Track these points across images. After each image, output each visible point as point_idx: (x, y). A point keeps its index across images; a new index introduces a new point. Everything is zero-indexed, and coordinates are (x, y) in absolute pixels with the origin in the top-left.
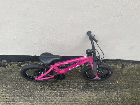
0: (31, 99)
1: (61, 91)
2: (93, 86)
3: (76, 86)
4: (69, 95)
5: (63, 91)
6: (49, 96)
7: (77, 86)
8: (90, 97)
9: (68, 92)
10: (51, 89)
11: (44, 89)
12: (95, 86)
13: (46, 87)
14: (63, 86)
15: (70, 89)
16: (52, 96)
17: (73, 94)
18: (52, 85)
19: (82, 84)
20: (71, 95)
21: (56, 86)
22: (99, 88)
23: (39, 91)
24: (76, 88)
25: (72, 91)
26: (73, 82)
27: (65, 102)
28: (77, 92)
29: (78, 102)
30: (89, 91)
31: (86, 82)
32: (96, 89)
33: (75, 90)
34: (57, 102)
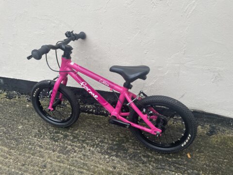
0: (14, 145)
1: (66, 145)
2: (131, 150)
3: (97, 143)
4: (75, 154)
5: (70, 145)
6: (42, 148)
7: (99, 144)
8: (115, 168)
9: (76, 149)
11: (41, 136)
12: (133, 152)
14: (74, 137)
15: (84, 145)
16: (46, 149)
17: (84, 155)
18: (57, 133)
19: (110, 142)
20: (79, 155)
21: (62, 136)
22: (141, 156)
23: (30, 137)
24: (95, 146)
25: (85, 149)
26: (94, 136)
27: (62, 165)
28: (93, 153)
29: (85, 171)
30: (117, 156)
31: (119, 141)
32: (134, 156)
33: (91, 148)
34: (49, 160)
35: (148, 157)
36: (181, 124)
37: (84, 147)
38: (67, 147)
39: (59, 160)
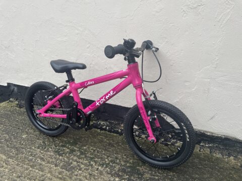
0: (13, 154)
1: (71, 161)
2: (147, 176)
3: (107, 162)
4: (80, 172)
5: (76, 161)
6: (44, 160)
7: (109, 164)
9: (82, 166)
11: (45, 148)
12: (150, 178)
13: (51, 145)
14: (82, 153)
15: (92, 163)
16: (48, 162)
17: (90, 175)
18: (63, 146)
19: (123, 163)
20: (85, 174)
21: (68, 150)
23: (33, 148)
24: (105, 166)
25: (92, 167)
26: (104, 154)
28: (101, 173)
31: (133, 163)
33: (100, 168)
34: (49, 175)
36: (209, 153)
37: (92, 165)
38: (71, 163)
39: (60, 176)
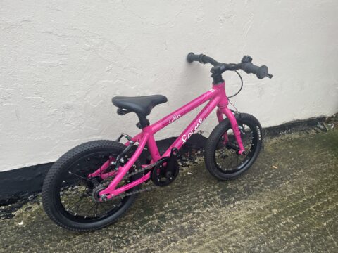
1: (178, 226)
2: (240, 188)
3: (205, 201)
4: (202, 225)
5: (181, 222)
6: (154, 250)
7: (208, 201)
8: (250, 209)
9: (195, 220)
10: (148, 232)
12: (244, 188)
13: (129, 232)
14: (175, 212)
15: (196, 211)
16: (161, 247)
17: (212, 220)
18: (143, 222)
19: (215, 193)
20: (208, 223)
21: (157, 221)
22: (252, 188)
24: (209, 205)
25: (203, 214)
26: (192, 197)
27: (207, 244)
28: (216, 212)
29: (236, 231)
30: (238, 199)
31: (220, 187)
33: (208, 209)
35: (256, 185)
37: (199, 213)
38: (183, 227)
39: (195, 243)
